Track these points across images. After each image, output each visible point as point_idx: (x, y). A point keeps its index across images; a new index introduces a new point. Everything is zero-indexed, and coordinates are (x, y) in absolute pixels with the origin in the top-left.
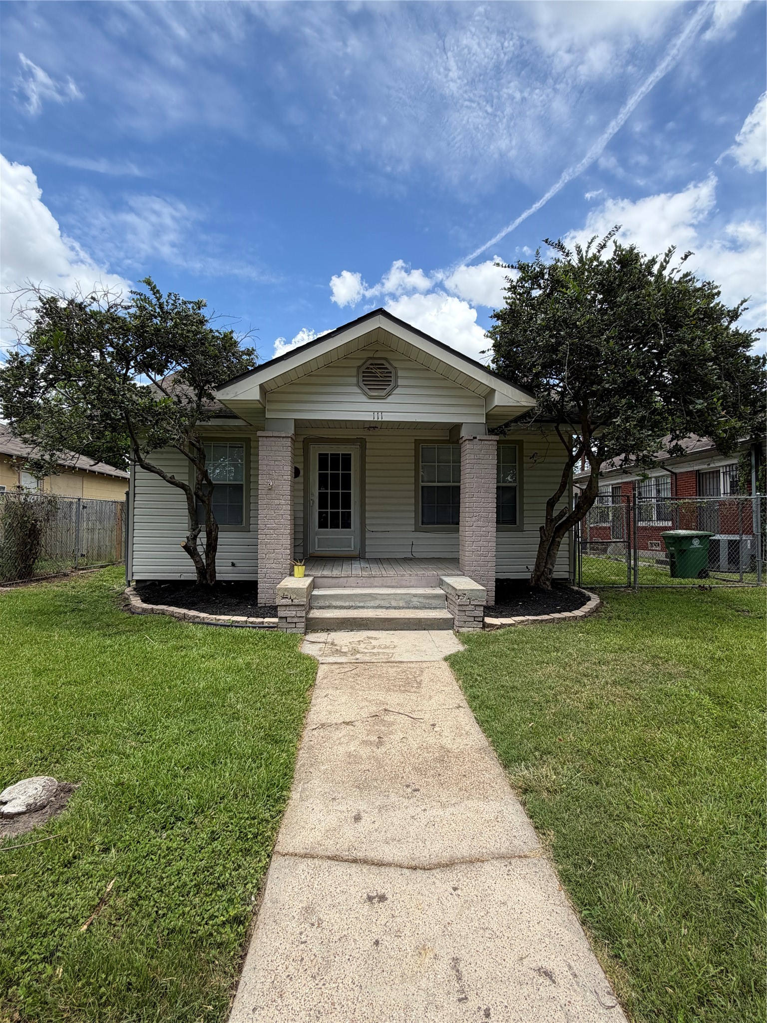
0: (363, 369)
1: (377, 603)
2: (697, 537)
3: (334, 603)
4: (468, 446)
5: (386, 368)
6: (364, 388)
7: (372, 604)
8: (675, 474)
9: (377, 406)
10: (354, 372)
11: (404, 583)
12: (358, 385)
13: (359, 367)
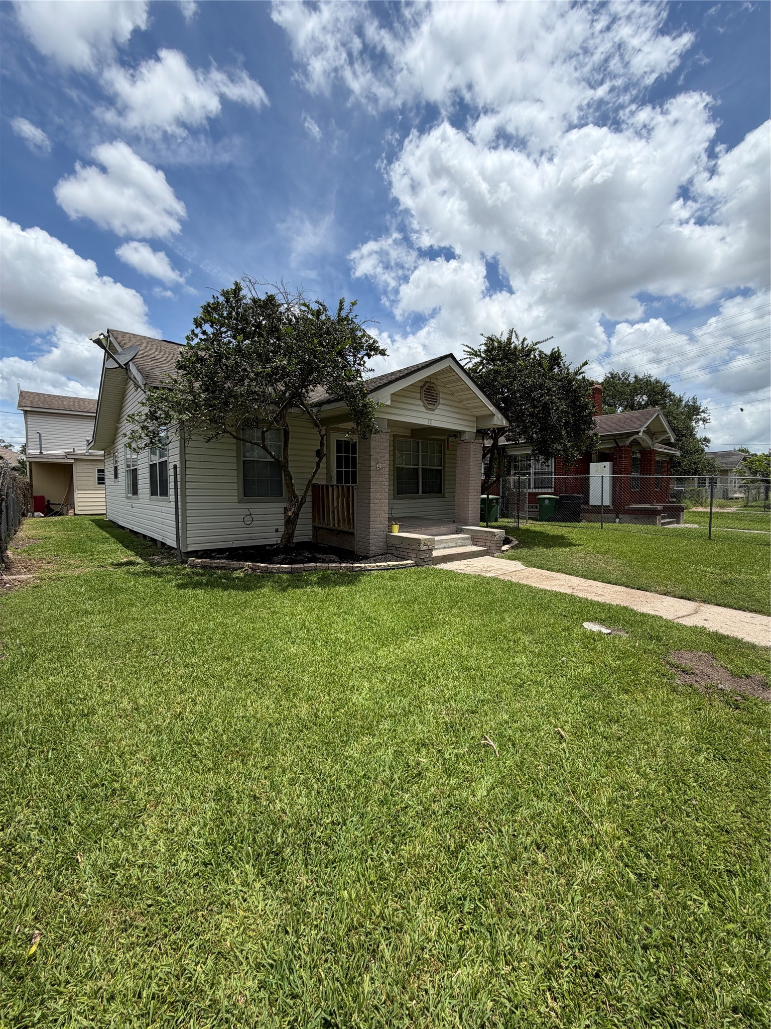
0: (424, 389)
4: (467, 446)
5: (435, 390)
6: (425, 402)
9: (430, 415)
10: (419, 390)
12: (421, 400)
13: (422, 387)
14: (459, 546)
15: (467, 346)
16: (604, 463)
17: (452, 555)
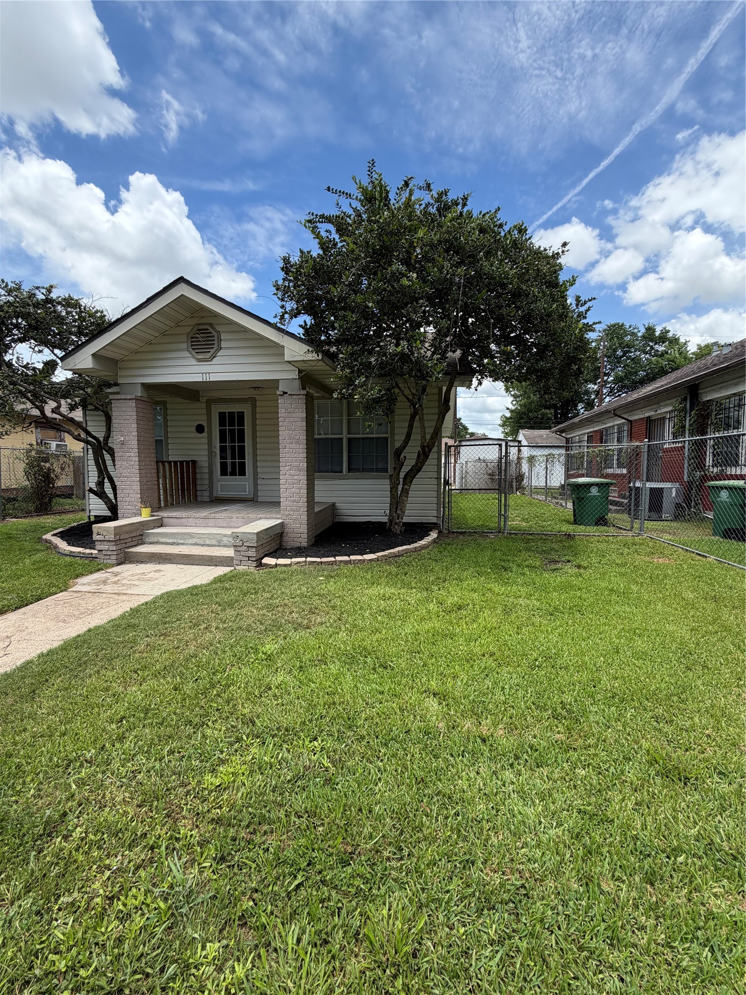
0: (191, 335)
1: (194, 541)
2: (597, 484)
5: (211, 333)
6: (193, 352)
8: (631, 421)
9: (205, 368)
10: (184, 338)
12: (188, 350)
13: (188, 333)
17: (171, 555)
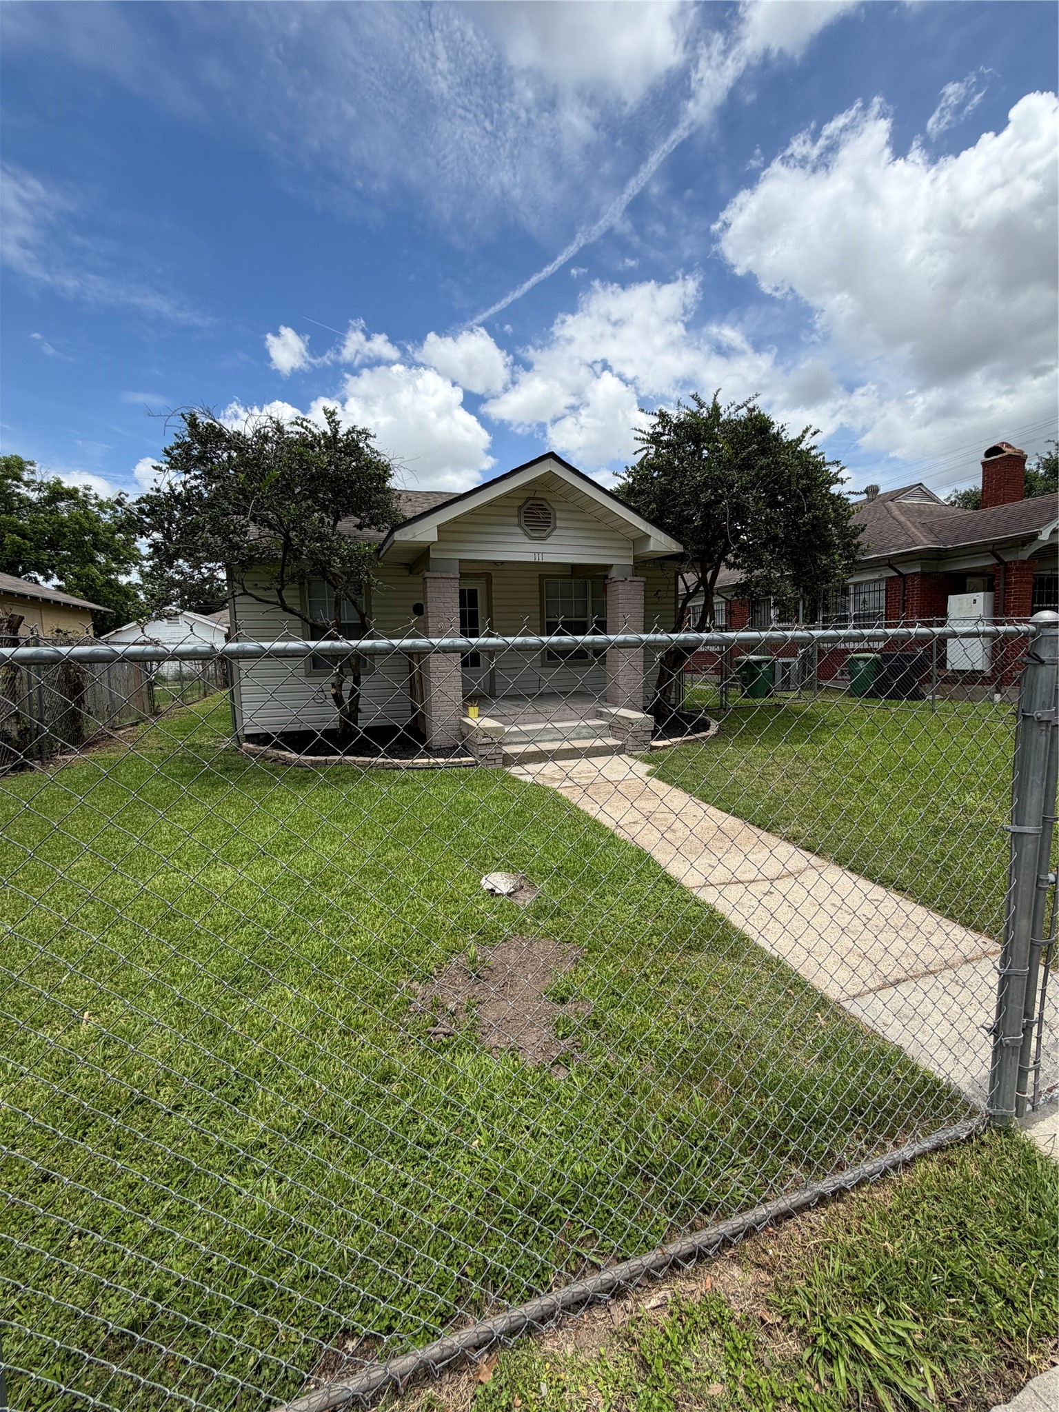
0: (524, 509)
1: (552, 736)
2: (766, 661)
3: (515, 740)
4: (620, 587)
5: (547, 509)
6: (526, 528)
7: (548, 737)
8: (730, 601)
9: (538, 547)
10: (515, 511)
11: (566, 717)
12: (519, 525)
13: (520, 507)
14: (584, 738)
15: (640, 431)
16: (974, 595)
